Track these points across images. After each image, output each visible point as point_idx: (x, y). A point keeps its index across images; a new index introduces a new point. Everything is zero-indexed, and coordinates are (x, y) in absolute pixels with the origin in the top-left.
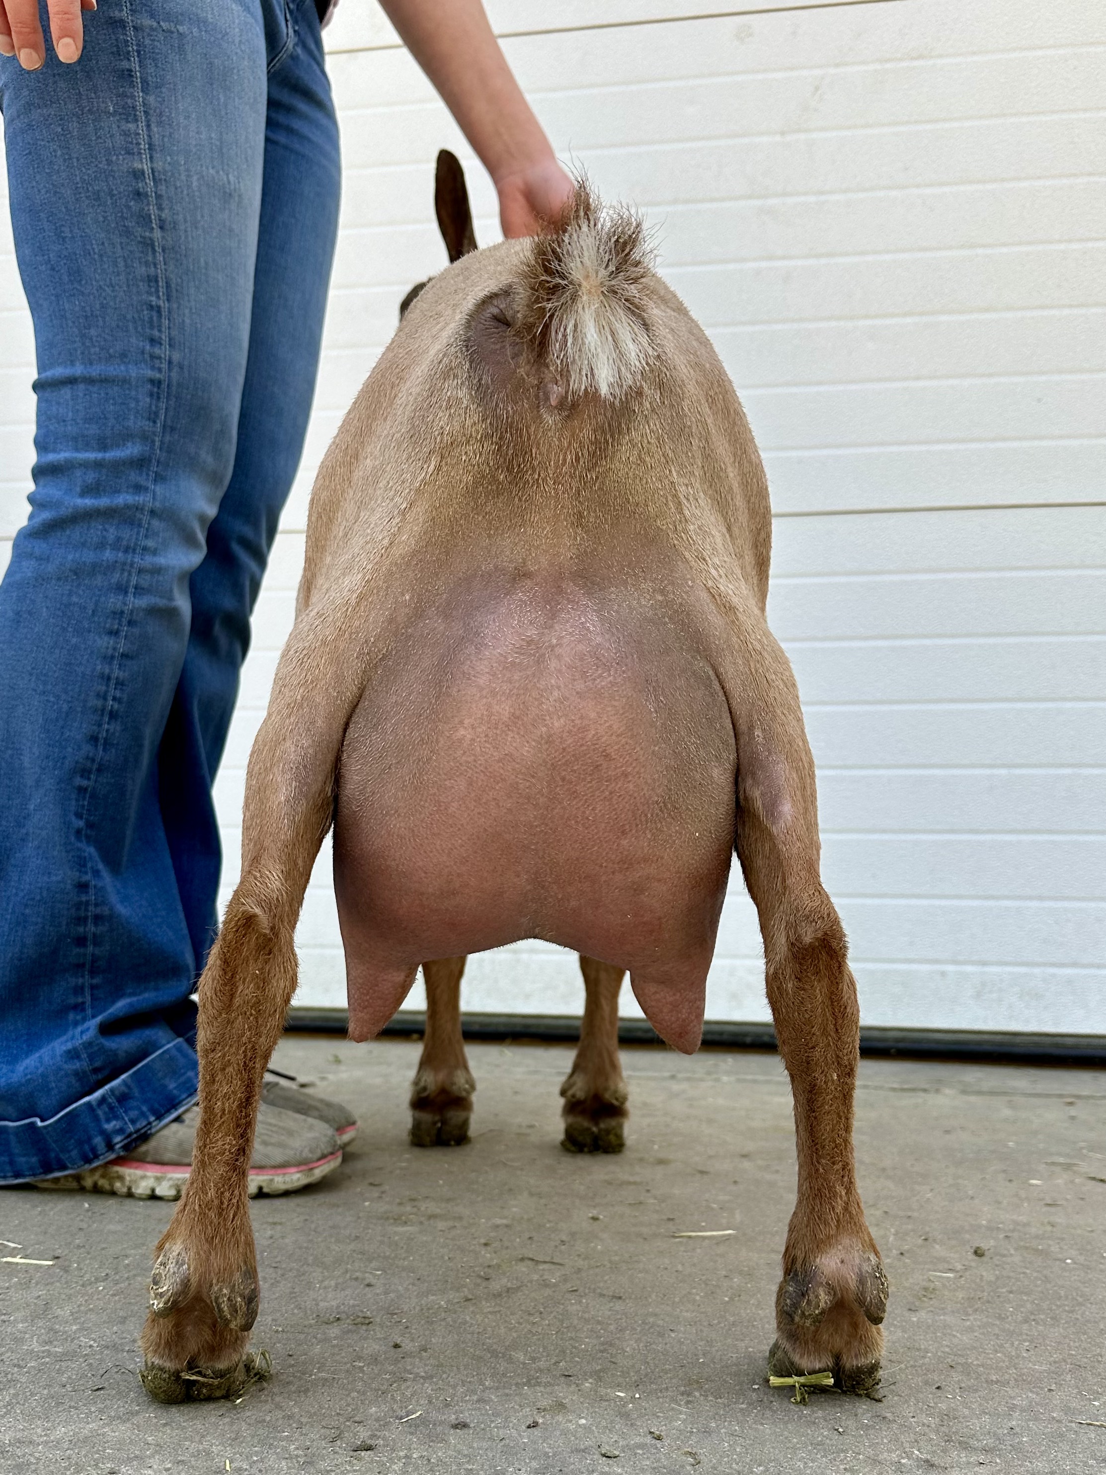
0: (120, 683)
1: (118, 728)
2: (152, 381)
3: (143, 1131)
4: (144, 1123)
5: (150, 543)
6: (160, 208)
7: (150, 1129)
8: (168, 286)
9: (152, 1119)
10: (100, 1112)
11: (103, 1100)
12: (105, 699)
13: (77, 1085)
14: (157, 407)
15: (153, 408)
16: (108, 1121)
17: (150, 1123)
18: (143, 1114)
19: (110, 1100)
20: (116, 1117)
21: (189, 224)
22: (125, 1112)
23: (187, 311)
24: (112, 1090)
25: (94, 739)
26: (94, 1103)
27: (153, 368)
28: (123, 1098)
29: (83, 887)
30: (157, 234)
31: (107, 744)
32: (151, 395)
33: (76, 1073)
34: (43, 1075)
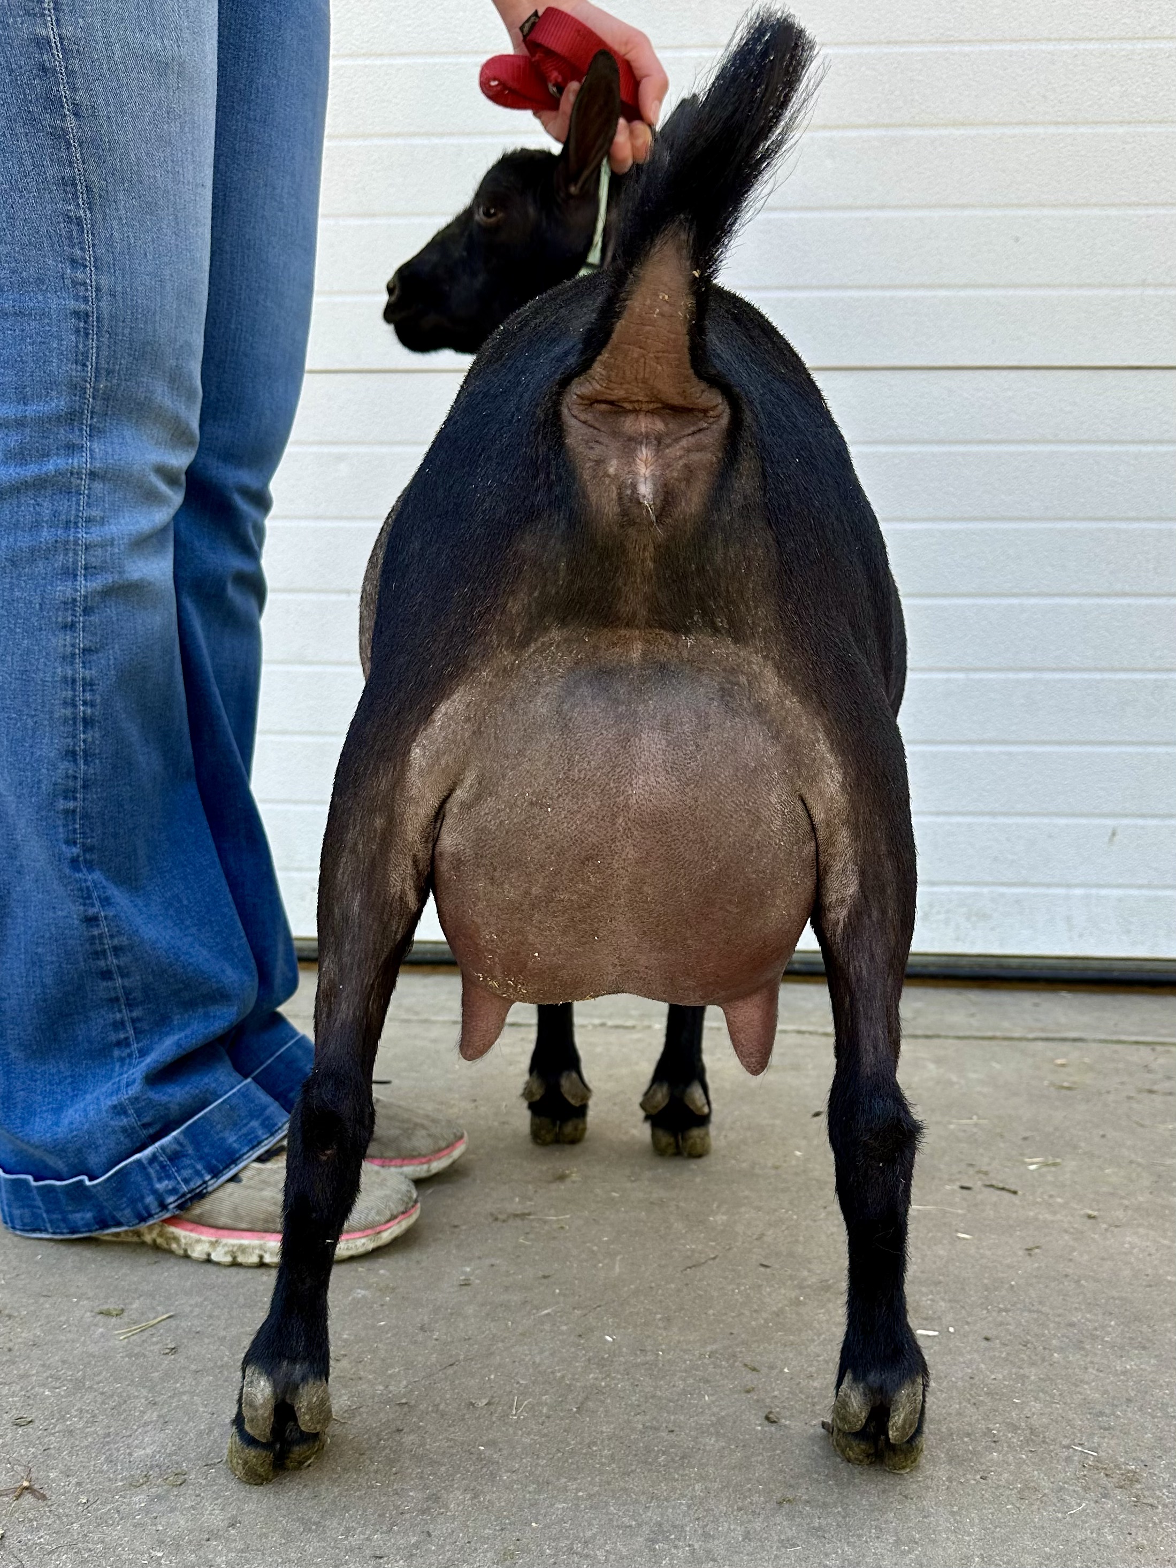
0: (89, 685)
1: (97, 735)
2: (76, 314)
3: (198, 1191)
4: (199, 1183)
5: (95, 513)
6: (74, 89)
7: (206, 1188)
8: (89, 189)
9: (208, 1177)
10: (151, 1171)
11: (153, 1159)
12: (75, 706)
13: (127, 1141)
14: (85, 346)
15: (81, 346)
16: (160, 1180)
17: (205, 1182)
18: (198, 1173)
19: (161, 1159)
20: (169, 1177)
21: (112, 109)
22: (178, 1171)
23: (115, 223)
24: (163, 1148)
25: (71, 754)
26: (145, 1162)
27: (77, 298)
28: (175, 1157)
29: (91, 921)
30: (71, 122)
31: (88, 756)
32: (77, 331)
33: (124, 1130)
34: (89, 1132)
